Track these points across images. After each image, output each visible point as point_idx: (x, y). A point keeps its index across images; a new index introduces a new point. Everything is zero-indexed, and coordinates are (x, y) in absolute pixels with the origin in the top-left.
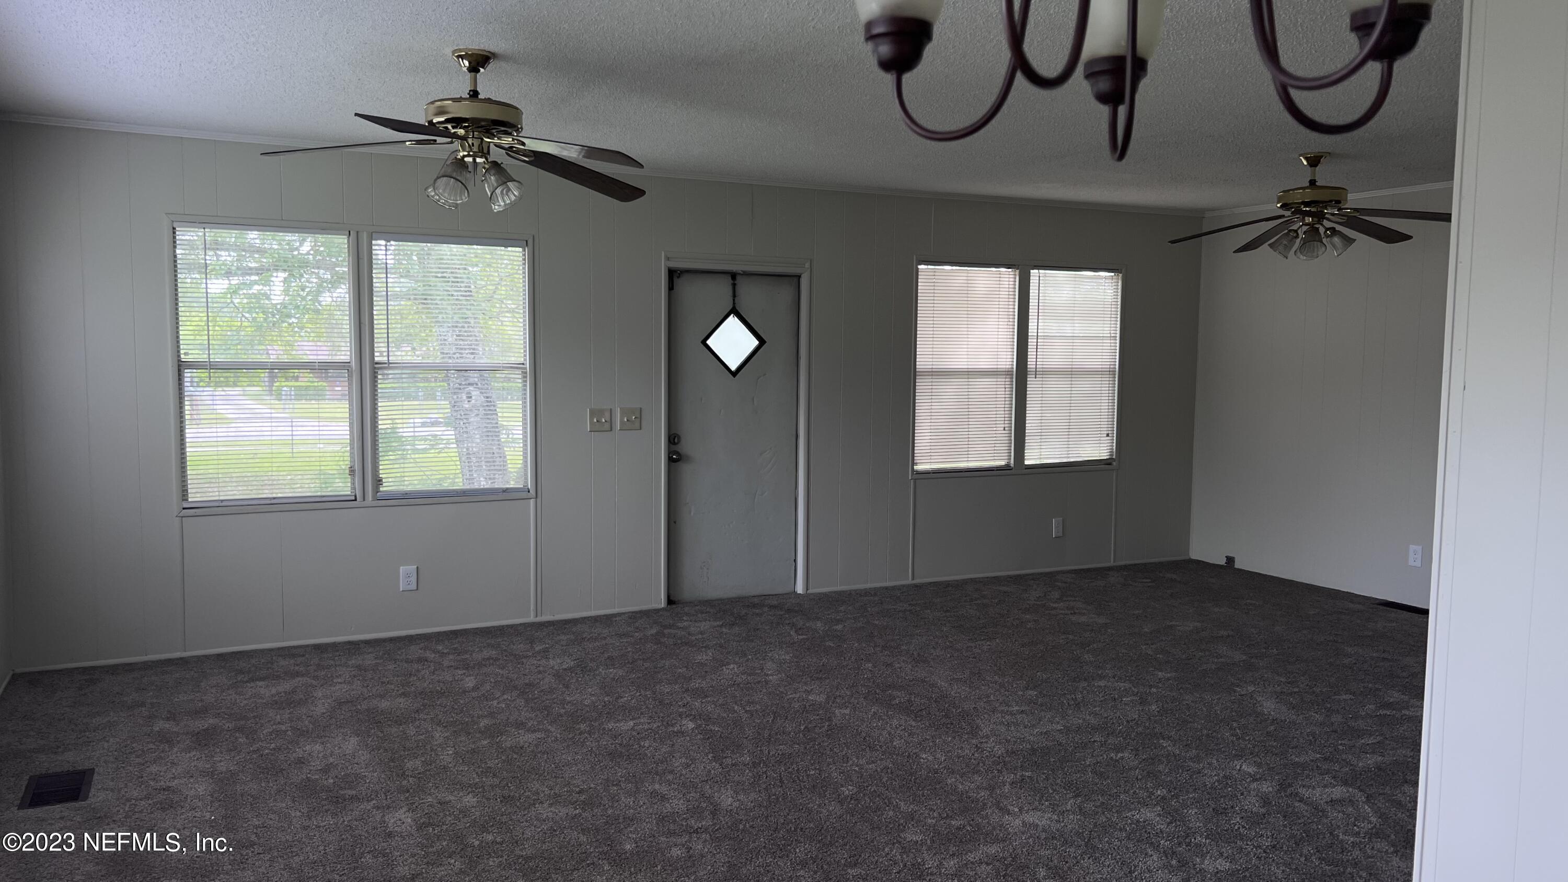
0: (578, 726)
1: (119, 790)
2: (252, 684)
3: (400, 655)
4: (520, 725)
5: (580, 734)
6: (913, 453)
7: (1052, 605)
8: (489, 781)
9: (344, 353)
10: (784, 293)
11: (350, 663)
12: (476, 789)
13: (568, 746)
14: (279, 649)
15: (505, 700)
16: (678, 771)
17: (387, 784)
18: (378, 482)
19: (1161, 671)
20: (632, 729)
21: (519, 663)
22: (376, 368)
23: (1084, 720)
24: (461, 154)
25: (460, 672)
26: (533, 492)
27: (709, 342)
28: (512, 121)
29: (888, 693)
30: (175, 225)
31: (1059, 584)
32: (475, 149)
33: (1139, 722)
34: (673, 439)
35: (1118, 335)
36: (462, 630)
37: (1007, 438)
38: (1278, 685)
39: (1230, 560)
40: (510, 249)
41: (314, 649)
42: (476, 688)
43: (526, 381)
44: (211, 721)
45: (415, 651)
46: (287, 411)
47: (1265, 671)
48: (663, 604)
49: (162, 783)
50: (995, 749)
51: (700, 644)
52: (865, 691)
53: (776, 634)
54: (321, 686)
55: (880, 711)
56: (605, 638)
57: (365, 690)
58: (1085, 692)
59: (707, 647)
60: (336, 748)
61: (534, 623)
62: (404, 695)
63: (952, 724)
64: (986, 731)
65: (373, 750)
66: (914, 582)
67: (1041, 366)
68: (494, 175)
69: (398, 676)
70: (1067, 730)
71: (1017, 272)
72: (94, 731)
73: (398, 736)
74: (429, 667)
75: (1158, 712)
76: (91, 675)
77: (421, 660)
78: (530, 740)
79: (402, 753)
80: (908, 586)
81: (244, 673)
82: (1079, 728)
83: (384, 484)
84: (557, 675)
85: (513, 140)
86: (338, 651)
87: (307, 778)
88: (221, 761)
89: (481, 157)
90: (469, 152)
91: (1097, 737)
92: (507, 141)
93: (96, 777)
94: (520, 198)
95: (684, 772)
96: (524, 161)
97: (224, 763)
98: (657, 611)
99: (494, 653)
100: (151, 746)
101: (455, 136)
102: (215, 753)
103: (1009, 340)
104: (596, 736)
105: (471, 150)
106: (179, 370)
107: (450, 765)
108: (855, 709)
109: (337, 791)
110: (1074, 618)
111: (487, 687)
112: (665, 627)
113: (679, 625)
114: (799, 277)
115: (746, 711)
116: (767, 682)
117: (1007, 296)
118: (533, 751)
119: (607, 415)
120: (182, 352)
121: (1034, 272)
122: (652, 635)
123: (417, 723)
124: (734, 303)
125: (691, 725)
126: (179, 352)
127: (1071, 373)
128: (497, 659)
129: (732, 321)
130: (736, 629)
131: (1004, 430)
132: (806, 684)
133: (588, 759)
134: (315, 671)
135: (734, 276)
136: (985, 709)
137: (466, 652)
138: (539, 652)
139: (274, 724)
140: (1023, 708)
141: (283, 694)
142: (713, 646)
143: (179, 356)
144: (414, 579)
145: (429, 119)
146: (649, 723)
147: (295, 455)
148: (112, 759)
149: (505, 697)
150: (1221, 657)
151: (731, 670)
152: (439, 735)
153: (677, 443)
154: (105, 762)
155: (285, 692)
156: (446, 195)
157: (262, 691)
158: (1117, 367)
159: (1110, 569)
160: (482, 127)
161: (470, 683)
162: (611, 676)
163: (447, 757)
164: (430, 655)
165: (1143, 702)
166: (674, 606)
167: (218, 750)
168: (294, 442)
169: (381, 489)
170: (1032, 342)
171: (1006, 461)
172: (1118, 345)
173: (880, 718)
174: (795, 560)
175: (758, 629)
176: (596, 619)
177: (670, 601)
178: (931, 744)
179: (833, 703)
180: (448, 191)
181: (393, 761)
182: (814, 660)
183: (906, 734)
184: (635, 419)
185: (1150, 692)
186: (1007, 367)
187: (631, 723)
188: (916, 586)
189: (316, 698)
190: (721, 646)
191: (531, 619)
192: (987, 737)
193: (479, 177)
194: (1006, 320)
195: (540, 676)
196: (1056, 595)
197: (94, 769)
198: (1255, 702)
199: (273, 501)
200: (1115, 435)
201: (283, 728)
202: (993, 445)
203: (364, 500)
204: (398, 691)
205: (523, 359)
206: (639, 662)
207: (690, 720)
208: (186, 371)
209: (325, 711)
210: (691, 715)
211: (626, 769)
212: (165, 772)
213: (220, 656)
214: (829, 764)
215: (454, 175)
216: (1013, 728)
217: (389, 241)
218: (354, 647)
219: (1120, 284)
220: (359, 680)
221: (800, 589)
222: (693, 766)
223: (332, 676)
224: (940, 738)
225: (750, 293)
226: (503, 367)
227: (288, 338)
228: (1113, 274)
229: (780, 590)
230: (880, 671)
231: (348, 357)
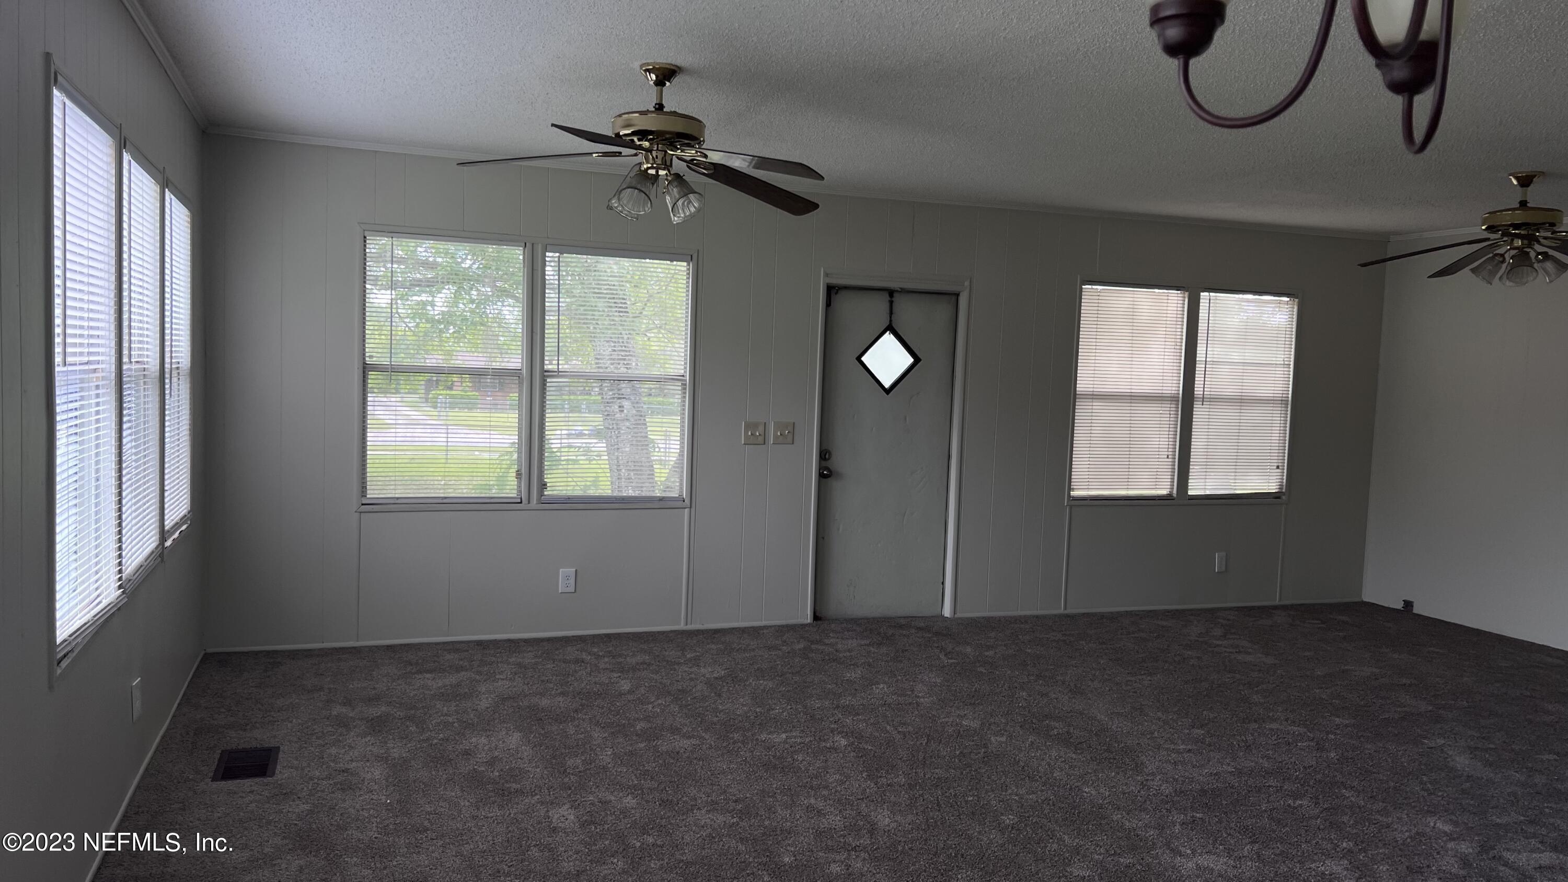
0: (731, 736)
1: (303, 769)
2: (420, 676)
3: (558, 655)
4: (675, 730)
5: (734, 743)
6: (1070, 478)
7: (1215, 642)
8: (648, 784)
9: (515, 360)
10: (942, 311)
11: (511, 660)
12: (635, 790)
13: (723, 755)
14: (444, 643)
15: (659, 705)
16: (833, 788)
17: (549, 780)
18: (543, 486)
19: (1339, 717)
20: (785, 742)
21: (671, 670)
22: (545, 375)
23: (1256, 763)
24: (645, 166)
25: (616, 675)
26: (687, 502)
27: (863, 359)
28: (695, 134)
29: (1045, 723)
30: (366, 233)
31: (1221, 621)
32: (659, 161)
33: (1317, 769)
34: (824, 455)
35: (1292, 363)
36: (616, 634)
37: (1170, 467)
38: (1471, 740)
39: (1408, 605)
40: (675, 263)
41: (478, 645)
42: (630, 692)
43: (685, 393)
44: (383, 709)
45: (571, 652)
46: (442, 418)
47: (1455, 724)
48: (809, 620)
49: (342, 765)
50: (1163, 788)
51: (848, 661)
52: (1020, 719)
53: (924, 656)
54: (485, 681)
55: (1038, 741)
56: (754, 650)
57: (526, 687)
58: (1256, 734)
59: (855, 665)
60: (501, 742)
61: (683, 631)
62: (563, 694)
63: (1115, 759)
64: (1151, 768)
65: (535, 746)
66: (1066, 612)
67: (1209, 393)
68: (676, 186)
69: (557, 676)
70: (1239, 773)
71: (1187, 294)
72: (279, 711)
73: (558, 734)
74: (586, 668)
75: (1338, 760)
76: (273, 659)
77: (578, 661)
78: (686, 746)
79: (563, 751)
80: (1061, 616)
81: (412, 665)
82: (1252, 771)
83: (548, 489)
84: (709, 683)
85: (697, 152)
86: (499, 648)
87: (474, 769)
88: (393, 748)
89: (664, 169)
90: (652, 164)
91: (1272, 782)
92: (690, 153)
93: (281, 755)
94: (698, 210)
95: (839, 789)
96: (704, 174)
97: (397, 750)
98: (803, 626)
99: (647, 658)
100: (330, 729)
101: (640, 147)
102: (389, 739)
103: (1175, 364)
104: (750, 746)
105: (655, 163)
106: (364, 372)
107: (609, 766)
108: (1011, 737)
109: (503, 784)
110: (1240, 657)
111: (642, 690)
112: (812, 642)
113: (827, 641)
114: (957, 295)
115: (899, 732)
116: (918, 704)
117: (1175, 319)
118: (688, 757)
119: (761, 428)
120: (367, 354)
121: (1204, 295)
122: (800, 650)
123: (576, 722)
124: (891, 321)
125: (844, 742)
126: (364, 354)
127: (1241, 401)
128: (649, 664)
129: (888, 338)
130: (884, 650)
131: (1168, 457)
132: (958, 708)
133: (742, 768)
134: (478, 666)
135: (891, 293)
136: (1149, 745)
137: (620, 655)
138: (690, 660)
139: (442, 715)
140: (1189, 747)
141: (449, 687)
142: (862, 664)
143: (364, 359)
144: (572, 581)
145: (616, 132)
146: (801, 737)
147: (449, 461)
148: (295, 739)
149: (660, 701)
150: (1405, 706)
151: (881, 689)
152: (598, 735)
153: (829, 459)
154: (289, 741)
155: (451, 685)
156: (630, 206)
157: (430, 683)
158: (1290, 396)
159: (1276, 608)
160: (666, 139)
161: (625, 686)
162: (762, 688)
163: (606, 757)
164: (584, 655)
165: (1320, 748)
166: (819, 622)
167: (391, 737)
168: (449, 448)
169: (546, 493)
170: (1200, 368)
171: (1169, 490)
172: (1292, 373)
173: (1038, 748)
174: (943, 583)
175: (906, 651)
176: (743, 631)
177: (816, 617)
178: (1093, 778)
179: (988, 730)
180: (631, 203)
181: (554, 758)
182: (966, 685)
183: (1067, 766)
184: (789, 434)
185: (1327, 738)
186: (1173, 392)
187: (784, 736)
188: (1068, 616)
189: (480, 692)
190: (869, 665)
191: (682, 626)
192: (1153, 774)
193: (661, 189)
194: (1173, 344)
195: (692, 683)
196: (1218, 632)
197: (279, 747)
198: (1446, 756)
199: (445, 501)
200: (1286, 468)
201: (451, 720)
202: (1155, 473)
203: (529, 503)
204: (557, 690)
205: (683, 371)
206: (788, 675)
207: (843, 737)
208: (370, 373)
209: (488, 706)
210: (843, 732)
211: (780, 781)
212: (344, 755)
213: (389, 648)
214: (987, 792)
215: (639, 187)
216: (1180, 767)
217: (561, 253)
218: (514, 645)
219: (1295, 310)
220: (520, 677)
221: (947, 612)
222: (848, 783)
223: (494, 672)
224: (1103, 772)
225: (907, 311)
226: (665, 379)
227: (448, 348)
228: (1288, 299)
229: (927, 612)
230: (1035, 700)
231: (520, 365)
